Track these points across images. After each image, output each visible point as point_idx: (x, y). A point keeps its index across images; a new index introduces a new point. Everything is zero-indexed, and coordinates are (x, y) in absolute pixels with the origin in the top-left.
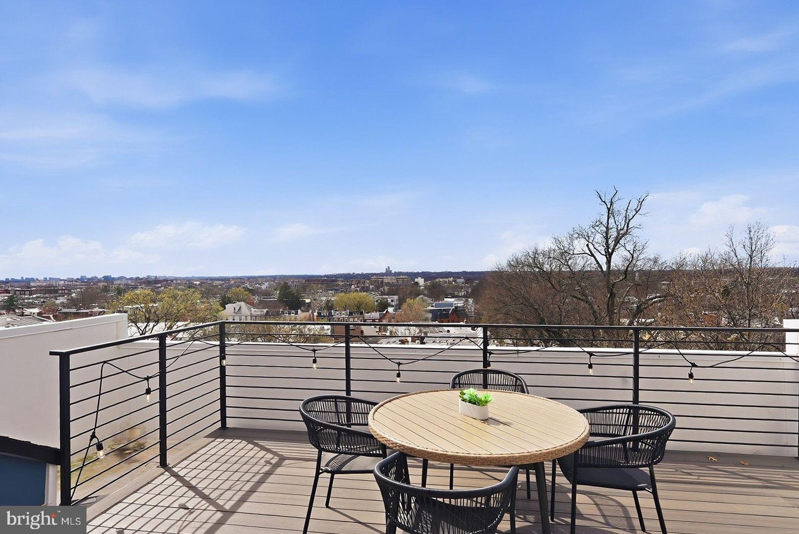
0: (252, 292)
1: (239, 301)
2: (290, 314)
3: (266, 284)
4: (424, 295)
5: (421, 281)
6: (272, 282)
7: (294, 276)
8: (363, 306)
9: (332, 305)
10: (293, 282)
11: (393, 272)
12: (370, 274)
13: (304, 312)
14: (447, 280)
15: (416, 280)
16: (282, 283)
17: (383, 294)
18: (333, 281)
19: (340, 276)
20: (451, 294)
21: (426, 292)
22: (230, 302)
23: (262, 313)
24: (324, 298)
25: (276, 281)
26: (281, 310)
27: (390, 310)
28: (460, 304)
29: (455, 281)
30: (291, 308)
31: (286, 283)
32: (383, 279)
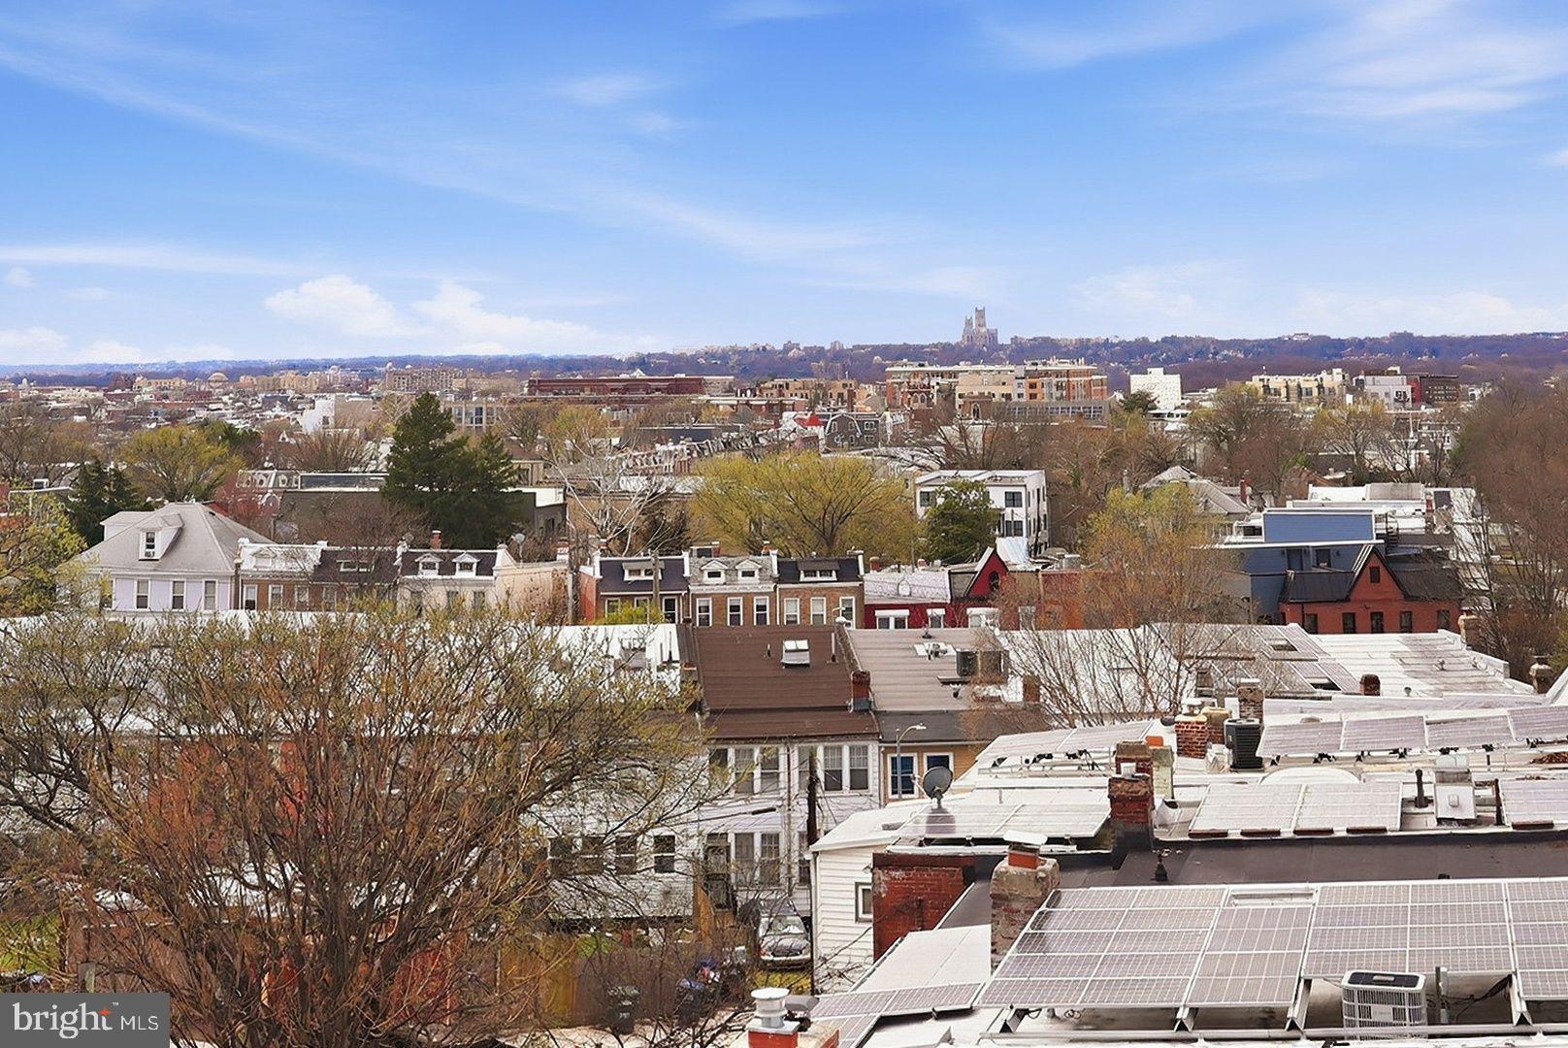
0: (246, 446)
1: (174, 497)
2: (447, 568)
3: (325, 406)
4: (1189, 465)
5: (1163, 387)
6: (355, 397)
7: (464, 364)
8: (850, 528)
9: (682, 522)
10: (465, 395)
11: (1004, 339)
12: (877, 350)
13: (528, 560)
14: (1308, 382)
15: (1138, 383)
16: (407, 400)
17: (955, 459)
18: (677, 387)
19: (718, 361)
20: (1342, 463)
21: (1197, 450)
22: (128, 499)
23: (296, 567)
24: (635, 484)
25: (374, 390)
26: (400, 550)
27: (1013, 551)
28: (1408, 516)
29: (1357, 389)
30: (456, 538)
31: (427, 401)
32: (954, 375)
